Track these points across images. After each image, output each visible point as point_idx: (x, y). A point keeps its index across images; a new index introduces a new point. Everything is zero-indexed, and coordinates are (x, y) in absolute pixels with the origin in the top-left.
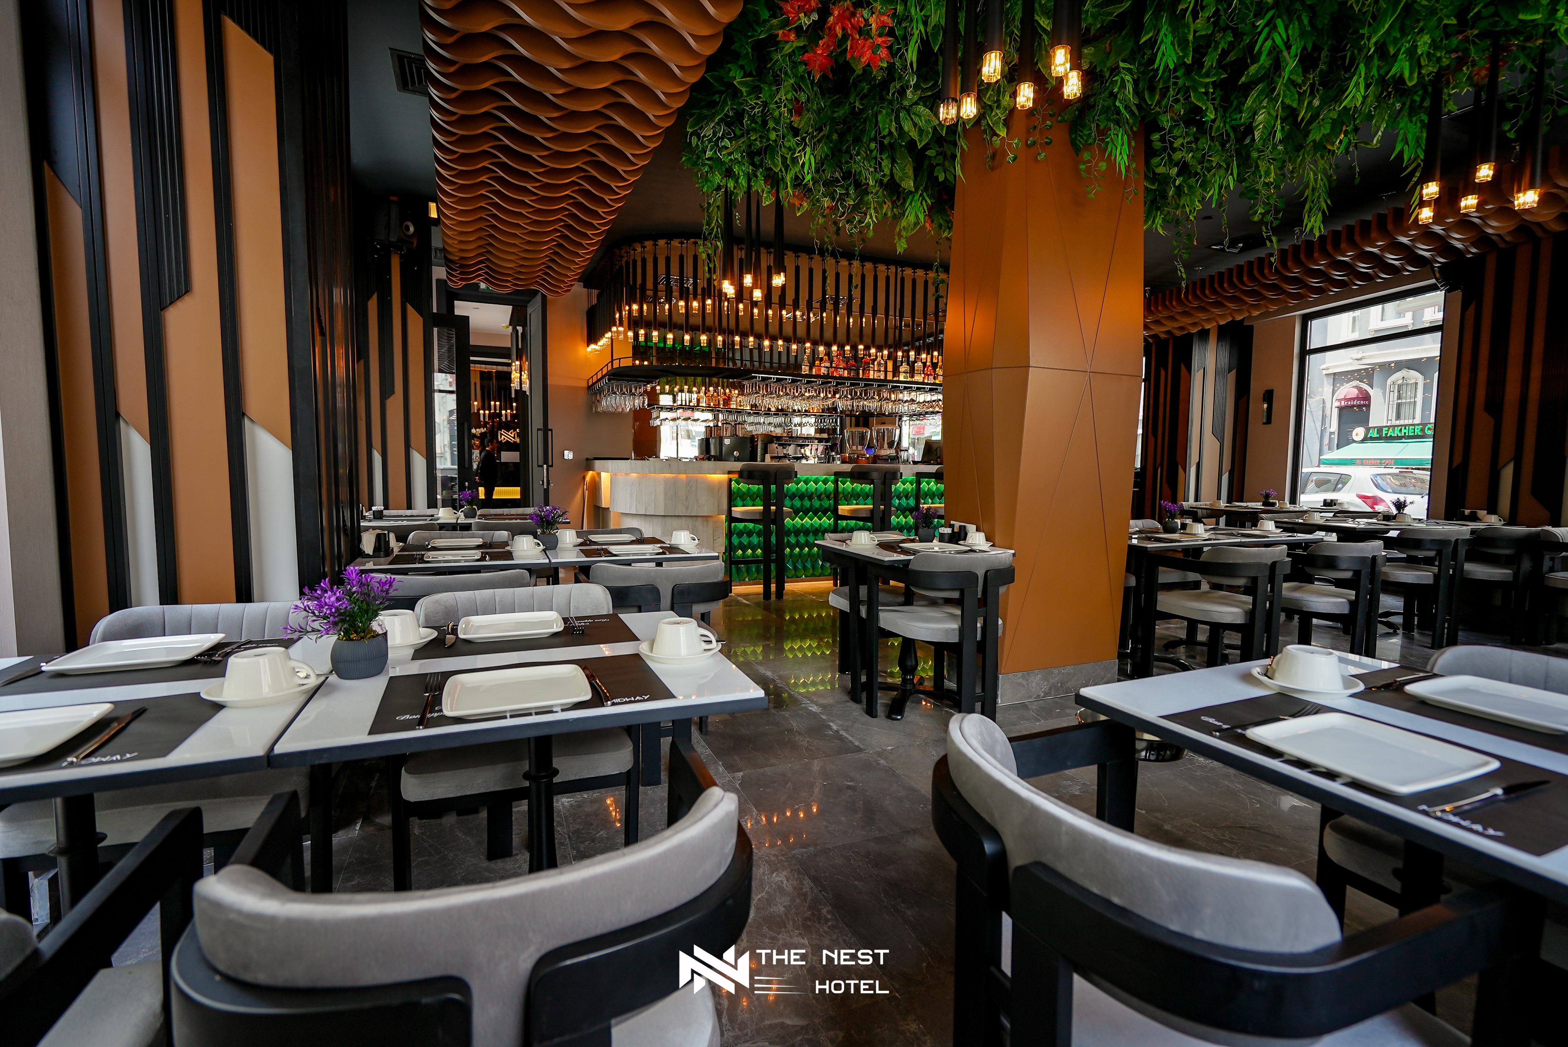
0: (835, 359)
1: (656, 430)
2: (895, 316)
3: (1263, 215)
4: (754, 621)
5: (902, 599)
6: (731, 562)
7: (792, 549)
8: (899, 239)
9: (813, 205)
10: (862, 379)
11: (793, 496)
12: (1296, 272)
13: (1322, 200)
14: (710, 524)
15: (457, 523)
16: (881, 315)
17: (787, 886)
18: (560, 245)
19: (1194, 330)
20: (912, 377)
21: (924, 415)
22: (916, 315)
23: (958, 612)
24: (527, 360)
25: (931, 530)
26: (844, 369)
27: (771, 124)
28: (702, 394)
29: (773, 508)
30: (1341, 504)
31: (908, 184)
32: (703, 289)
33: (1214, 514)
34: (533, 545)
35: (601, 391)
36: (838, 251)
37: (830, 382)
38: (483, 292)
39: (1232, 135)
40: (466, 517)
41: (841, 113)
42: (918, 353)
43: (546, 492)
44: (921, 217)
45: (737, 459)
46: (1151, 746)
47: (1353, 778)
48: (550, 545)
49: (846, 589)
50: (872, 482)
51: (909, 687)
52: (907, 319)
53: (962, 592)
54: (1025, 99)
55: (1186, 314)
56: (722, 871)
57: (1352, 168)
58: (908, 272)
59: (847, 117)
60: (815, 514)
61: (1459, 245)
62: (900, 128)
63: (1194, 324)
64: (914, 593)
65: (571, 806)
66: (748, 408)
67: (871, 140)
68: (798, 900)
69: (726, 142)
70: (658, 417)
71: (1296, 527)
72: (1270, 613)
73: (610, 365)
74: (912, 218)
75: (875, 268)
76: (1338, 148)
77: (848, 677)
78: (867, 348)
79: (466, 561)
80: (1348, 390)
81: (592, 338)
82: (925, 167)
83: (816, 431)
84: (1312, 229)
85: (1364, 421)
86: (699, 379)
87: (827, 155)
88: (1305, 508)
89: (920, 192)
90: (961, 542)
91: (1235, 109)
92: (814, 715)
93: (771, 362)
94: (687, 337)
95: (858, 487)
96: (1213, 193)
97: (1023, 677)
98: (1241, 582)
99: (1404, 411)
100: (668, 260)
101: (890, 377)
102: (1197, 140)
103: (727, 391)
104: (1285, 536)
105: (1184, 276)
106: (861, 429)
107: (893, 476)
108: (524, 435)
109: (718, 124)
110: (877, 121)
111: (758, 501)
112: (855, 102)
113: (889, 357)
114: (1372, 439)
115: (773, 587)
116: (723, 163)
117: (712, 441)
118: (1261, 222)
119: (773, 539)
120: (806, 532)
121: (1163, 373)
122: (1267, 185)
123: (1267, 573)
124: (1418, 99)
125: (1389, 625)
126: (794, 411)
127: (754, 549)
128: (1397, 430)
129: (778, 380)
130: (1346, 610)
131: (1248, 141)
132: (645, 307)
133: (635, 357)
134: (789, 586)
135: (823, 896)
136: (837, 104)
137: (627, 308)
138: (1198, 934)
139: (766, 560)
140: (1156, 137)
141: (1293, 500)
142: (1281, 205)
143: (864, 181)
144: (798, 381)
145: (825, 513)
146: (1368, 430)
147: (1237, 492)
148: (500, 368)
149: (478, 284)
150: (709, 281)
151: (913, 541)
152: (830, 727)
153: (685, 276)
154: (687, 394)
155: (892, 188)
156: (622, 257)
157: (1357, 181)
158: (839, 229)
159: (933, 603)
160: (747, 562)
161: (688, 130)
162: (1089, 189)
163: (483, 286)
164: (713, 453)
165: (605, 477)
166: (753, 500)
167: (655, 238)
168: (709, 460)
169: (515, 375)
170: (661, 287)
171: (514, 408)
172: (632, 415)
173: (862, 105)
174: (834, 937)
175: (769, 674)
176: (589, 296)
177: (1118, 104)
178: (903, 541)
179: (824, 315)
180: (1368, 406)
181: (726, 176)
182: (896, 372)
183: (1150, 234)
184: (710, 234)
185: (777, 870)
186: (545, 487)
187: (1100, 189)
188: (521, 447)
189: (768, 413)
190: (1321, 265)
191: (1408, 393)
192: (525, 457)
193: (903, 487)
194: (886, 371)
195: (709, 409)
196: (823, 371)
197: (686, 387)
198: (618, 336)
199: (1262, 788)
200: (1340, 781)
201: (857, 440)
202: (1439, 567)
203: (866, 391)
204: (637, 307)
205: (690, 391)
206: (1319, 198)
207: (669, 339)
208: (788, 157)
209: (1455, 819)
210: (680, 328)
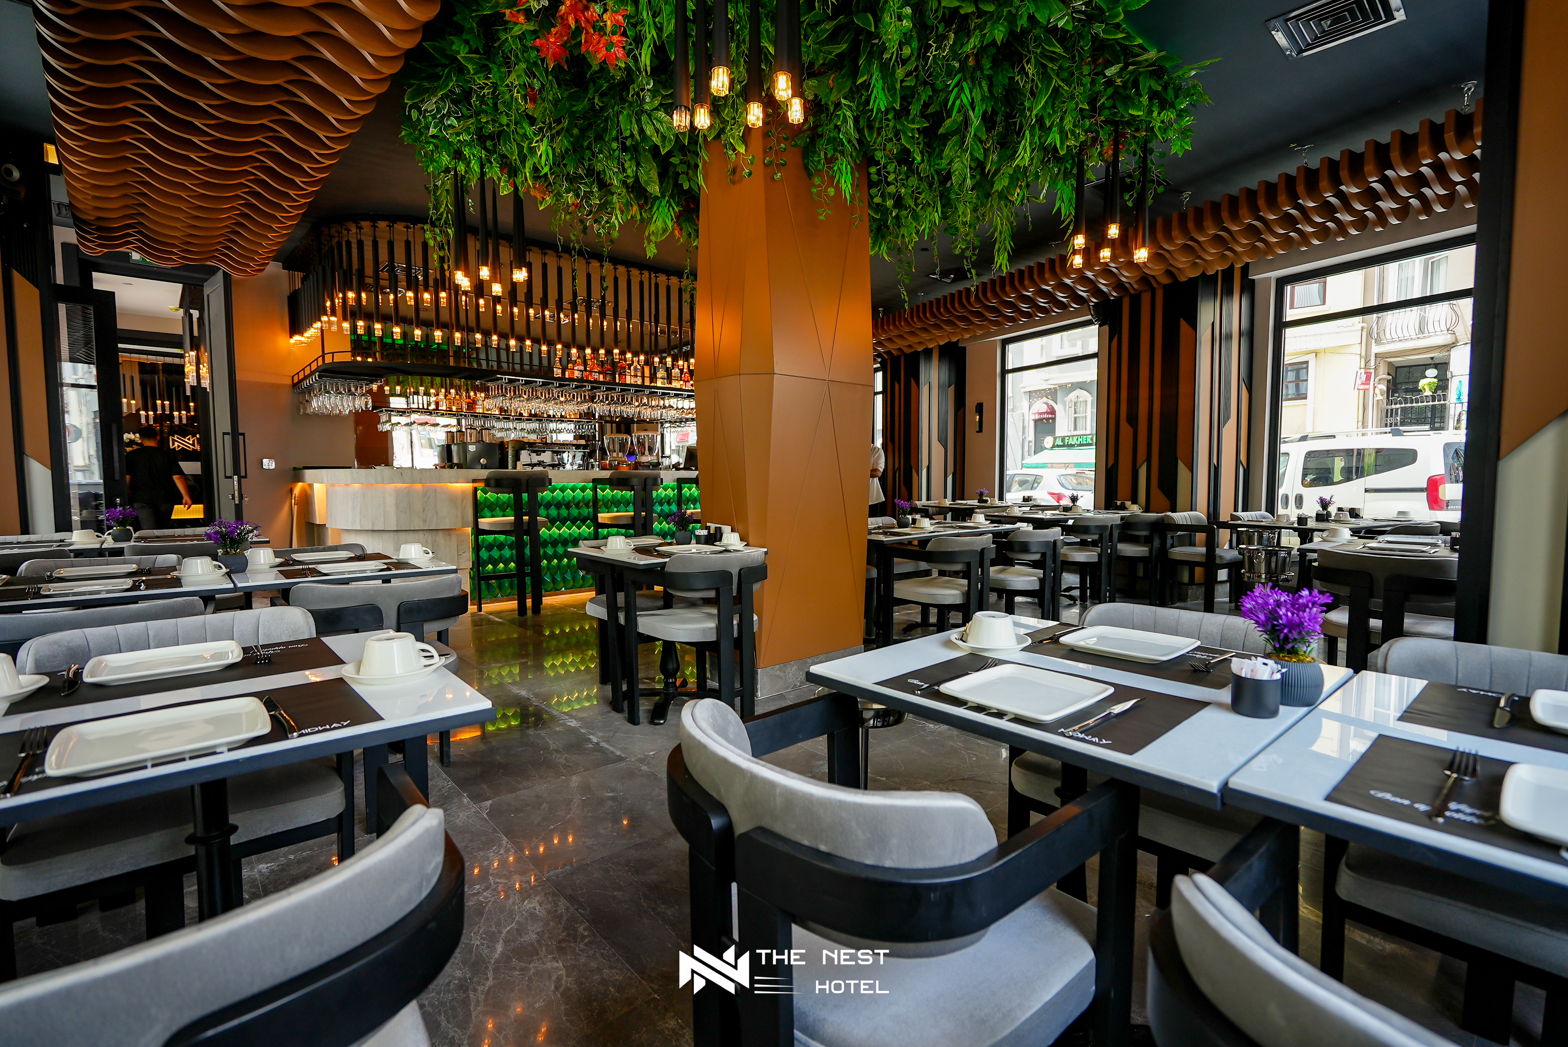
0: (589, 362)
1: (387, 436)
2: (650, 322)
3: (963, 251)
4: (509, 641)
5: (661, 603)
6: (480, 578)
7: (550, 561)
8: (649, 244)
9: (557, 200)
10: (618, 384)
11: (548, 505)
12: (994, 302)
13: (1007, 242)
14: (454, 538)
15: (101, 548)
16: (636, 320)
17: (540, 911)
18: (244, 215)
19: (920, 349)
20: (670, 383)
21: (685, 422)
22: (672, 321)
23: (715, 611)
24: (206, 351)
25: (688, 533)
26: (599, 373)
27: (501, 108)
28: (441, 396)
29: (526, 518)
30: (1035, 499)
31: (654, 189)
32: (436, 280)
33: (942, 511)
34: (211, 568)
35: (310, 390)
36: (586, 250)
37: (585, 386)
38: (136, 263)
39: (936, 177)
40: (116, 539)
41: (581, 107)
42: (675, 359)
43: (239, 509)
44: (670, 224)
45: (485, 467)
46: (878, 714)
47: (1015, 714)
48: (237, 567)
49: (604, 597)
50: (632, 489)
51: (671, 690)
52: (662, 325)
53: (718, 590)
54: (755, 118)
55: (912, 333)
56: (424, 894)
57: (1026, 217)
58: (662, 278)
59: (586, 112)
60: (574, 522)
61: (1104, 289)
62: (642, 131)
63: (920, 343)
64: (672, 596)
65: (272, 871)
66: (497, 412)
67: (614, 139)
68: (552, 924)
69: (452, 121)
70: (390, 420)
71: (1002, 519)
72: (981, 592)
73: (320, 359)
74: (660, 224)
75: (629, 271)
76: (1016, 200)
77: (609, 688)
78: (623, 353)
79: (108, 592)
80: (1040, 406)
81: (296, 328)
82: (670, 174)
83: (575, 438)
84: (1001, 266)
85: (1052, 431)
86: (438, 380)
87: (567, 150)
88: (1010, 504)
89: (667, 198)
90: (717, 543)
91: (937, 155)
92: (572, 730)
93: (522, 364)
94: (418, 332)
95: (618, 493)
96: (925, 226)
97: (780, 669)
98: (958, 567)
99: (1080, 423)
100: (391, 244)
101: (647, 383)
102: (908, 177)
103: (472, 394)
104: (992, 527)
105: (907, 299)
106: (621, 436)
107: (656, 482)
108: (205, 442)
109: (442, 99)
110: (618, 121)
111: (509, 511)
112: (594, 98)
113: (647, 362)
114: (1058, 446)
115: (529, 602)
116: (450, 144)
117: (454, 448)
118: (962, 256)
119: (527, 551)
120: (565, 542)
121: (897, 385)
122: (965, 223)
123: (978, 559)
124: (1069, 166)
125: (1071, 598)
126: (549, 416)
127: (506, 563)
128: (1075, 438)
129: (527, 383)
130: (1036, 586)
131: (948, 185)
132: (364, 295)
133: (354, 353)
134: (547, 600)
135: (580, 913)
136: (574, 98)
137: (341, 295)
138: (888, 864)
139: (520, 574)
140: (873, 170)
141: (1001, 498)
142: (977, 243)
143: (609, 181)
144: (548, 384)
145: (584, 521)
146: (1055, 438)
147: (959, 492)
148: (169, 360)
149: (128, 253)
150: (442, 270)
151: (670, 544)
152: (590, 741)
153: (413, 264)
154: (425, 397)
155: (637, 190)
156: (332, 237)
157: (1030, 228)
158: (585, 228)
159: (692, 604)
160: (499, 577)
161: (406, 101)
162: (820, 211)
163: (136, 256)
164: (455, 461)
165: (319, 489)
166: (504, 510)
167: (374, 218)
168: (451, 467)
169: (190, 369)
170: (384, 275)
171: (192, 408)
172: (352, 418)
173: (603, 102)
174: (591, 953)
175: (523, 693)
176: (291, 279)
177: (841, 136)
178: (660, 545)
179: (576, 316)
180: (1054, 419)
181: (455, 158)
182: (653, 378)
183: (876, 260)
184: (439, 219)
185: (529, 896)
186: (237, 502)
187: (830, 212)
188: (204, 456)
189: (519, 418)
190: (1012, 298)
191: (1080, 408)
192: (207, 468)
193: (664, 493)
194: (643, 377)
195: (449, 413)
196: (577, 374)
197: (422, 389)
198: (330, 327)
199: (978, 744)
200: (1006, 718)
201: (617, 447)
202: (1101, 547)
203: (623, 396)
204: (354, 295)
205: (427, 394)
206: (1005, 240)
207: (396, 333)
208: (525, 145)
209: (1082, 736)
210: (410, 323)
